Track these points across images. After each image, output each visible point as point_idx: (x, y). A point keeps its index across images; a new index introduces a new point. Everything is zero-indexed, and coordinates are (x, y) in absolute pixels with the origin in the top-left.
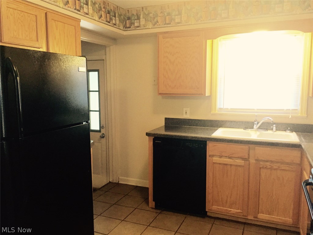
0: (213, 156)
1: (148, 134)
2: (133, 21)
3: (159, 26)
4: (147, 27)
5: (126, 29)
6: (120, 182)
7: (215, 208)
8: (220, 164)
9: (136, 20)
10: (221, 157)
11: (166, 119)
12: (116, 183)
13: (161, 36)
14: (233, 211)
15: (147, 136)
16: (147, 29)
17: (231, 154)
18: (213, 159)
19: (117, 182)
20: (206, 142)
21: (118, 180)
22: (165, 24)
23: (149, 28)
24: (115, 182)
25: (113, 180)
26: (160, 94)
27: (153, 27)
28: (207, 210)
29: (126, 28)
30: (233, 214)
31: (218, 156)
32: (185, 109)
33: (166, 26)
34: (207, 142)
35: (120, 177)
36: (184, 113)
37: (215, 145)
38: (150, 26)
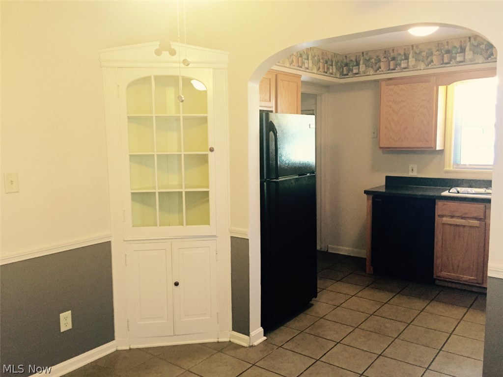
0: (442, 216)
1: (366, 192)
2: (351, 68)
3: (382, 72)
4: (367, 74)
5: (343, 77)
6: (330, 251)
7: (444, 274)
8: (450, 225)
9: (354, 66)
10: (452, 217)
11: (387, 177)
12: (324, 252)
13: (383, 83)
14: (466, 277)
15: (365, 195)
16: (368, 75)
17: (464, 214)
18: (442, 220)
19: (326, 251)
20: (435, 200)
21: (327, 249)
22: (388, 70)
23: (370, 75)
24: (323, 250)
25: (321, 248)
26: (381, 148)
27: (375, 73)
28: (435, 277)
29: (343, 75)
30: (465, 281)
31: (449, 216)
32: (411, 166)
33: (389, 71)
34: (437, 201)
35: (329, 246)
36: (410, 169)
37: (444, 204)
38: (372, 72)
